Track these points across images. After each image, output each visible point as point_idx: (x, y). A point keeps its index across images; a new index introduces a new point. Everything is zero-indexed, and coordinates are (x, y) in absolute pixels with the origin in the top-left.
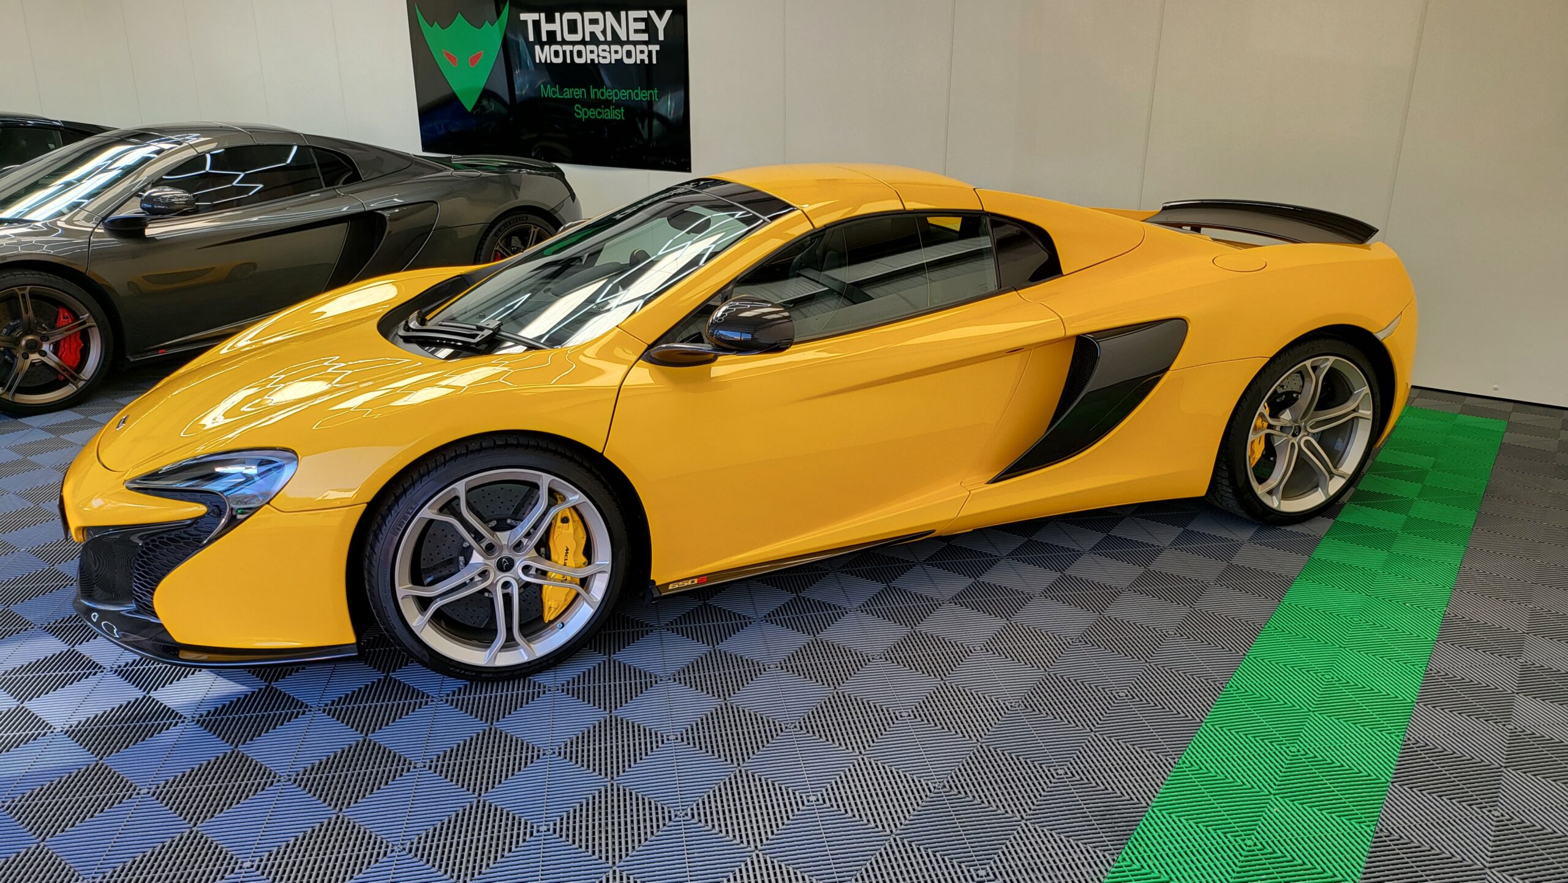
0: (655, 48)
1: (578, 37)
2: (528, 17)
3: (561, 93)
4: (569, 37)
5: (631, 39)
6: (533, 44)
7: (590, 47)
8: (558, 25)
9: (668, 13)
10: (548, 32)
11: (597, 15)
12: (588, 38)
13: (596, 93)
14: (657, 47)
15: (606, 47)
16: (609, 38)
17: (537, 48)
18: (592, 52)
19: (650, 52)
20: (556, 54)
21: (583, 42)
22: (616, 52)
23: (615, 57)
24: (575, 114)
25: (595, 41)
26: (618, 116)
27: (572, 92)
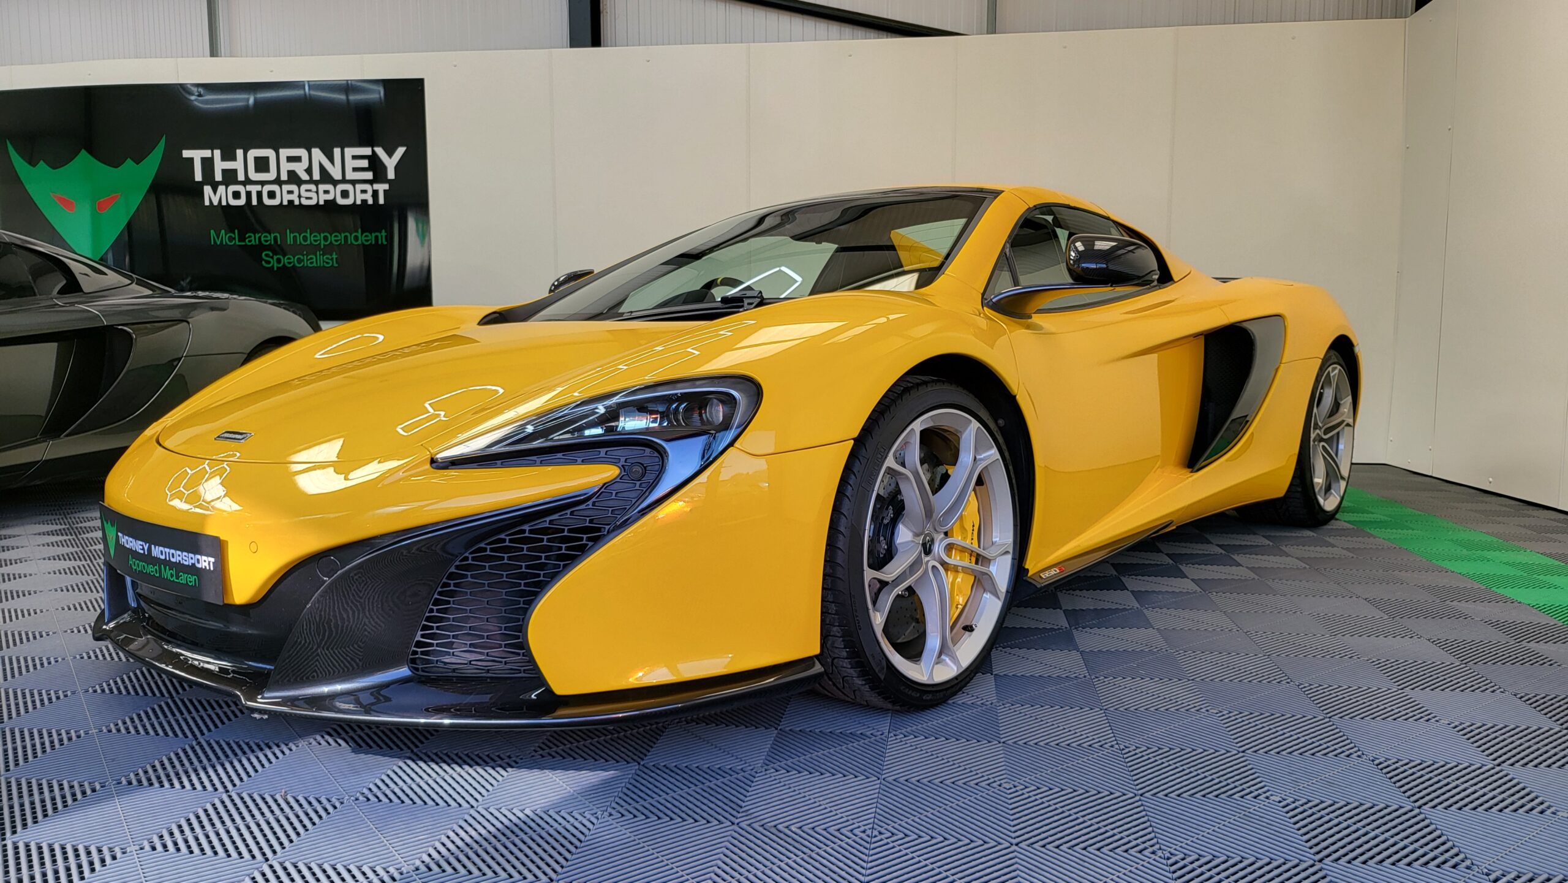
0: (382, 188)
1: (271, 175)
2: (196, 155)
3: (242, 238)
4: (254, 176)
5: (348, 177)
6: (201, 185)
7: (286, 188)
8: (242, 162)
9: (401, 151)
10: (224, 171)
11: (302, 152)
12: (284, 177)
13: (295, 237)
14: (386, 186)
15: (313, 187)
16: (316, 176)
18: (290, 192)
19: (375, 194)
20: (236, 195)
21: (278, 181)
22: (326, 192)
23: (323, 198)
24: (263, 263)
25: (295, 180)
26: (328, 263)
27: (259, 237)
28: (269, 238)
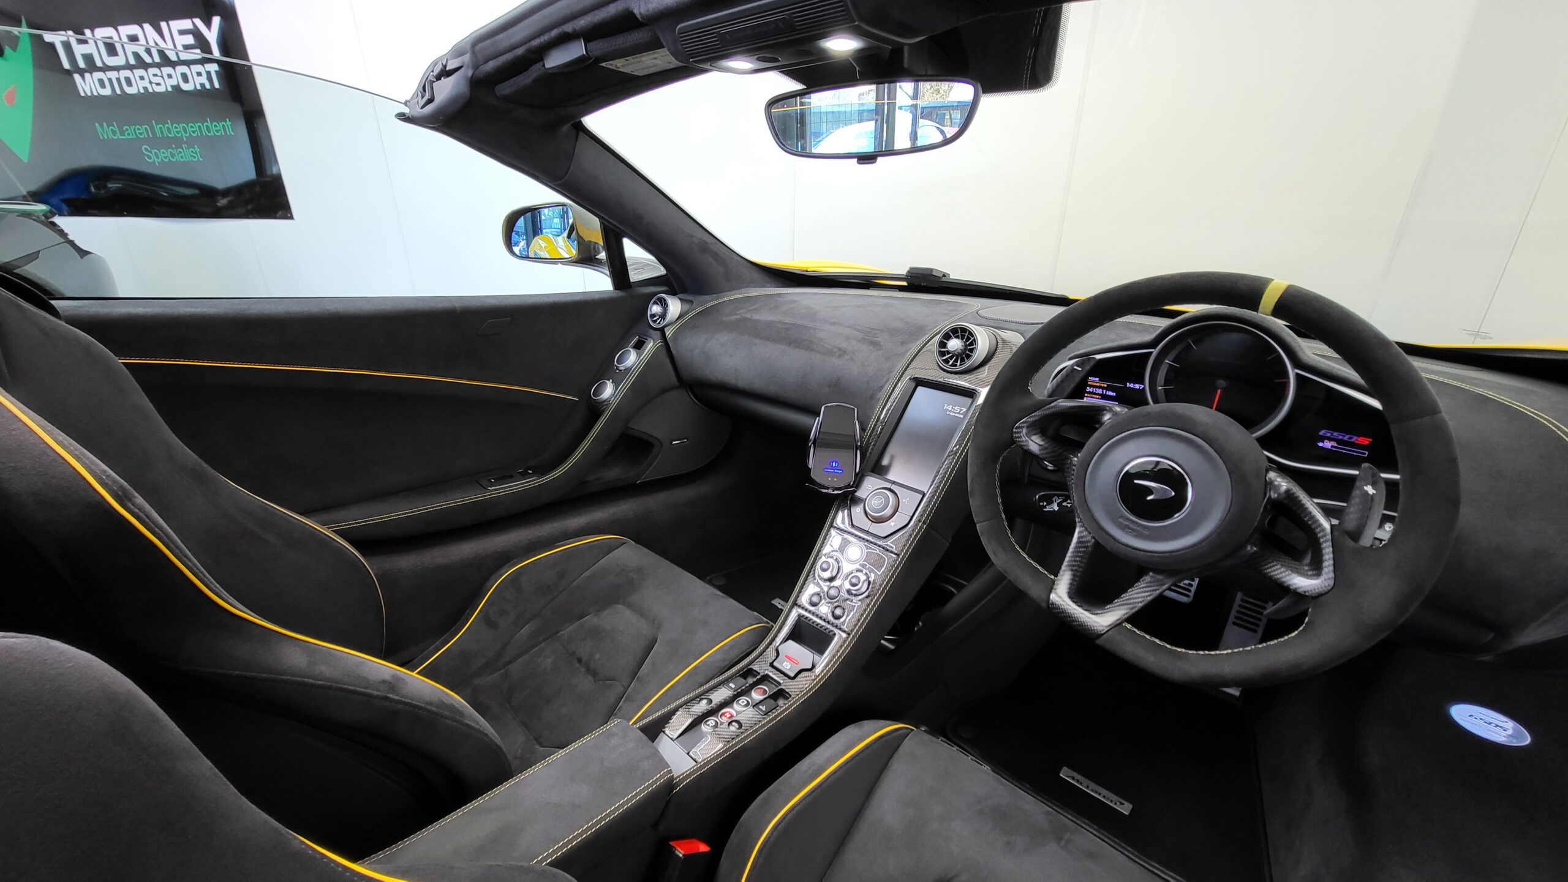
0: (213, 68)
1: (121, 60)
2: (56, 37)
3: (122, 132)
4: (111, 61)
5: (182, 58)
6: (70, 73)
7: (137, 73)
8: (94, 45)
9: (216, 21)
10: (84, 56)
11: (135, 29)
12: (132, 61)
13: (159, 129)
14: (215, 65)
15: (155, 70)
16: (157, 59)
17: (77, 77)
18: (142, 78)
19: (209, 73)
20: (101, 82)
21: (128, 67)
22: (170, 76)
23: (170, 82)
24: (145, 158)
25: (141, 64)
26: (194, 157)
27: (134, 129)
28: (141, 131)
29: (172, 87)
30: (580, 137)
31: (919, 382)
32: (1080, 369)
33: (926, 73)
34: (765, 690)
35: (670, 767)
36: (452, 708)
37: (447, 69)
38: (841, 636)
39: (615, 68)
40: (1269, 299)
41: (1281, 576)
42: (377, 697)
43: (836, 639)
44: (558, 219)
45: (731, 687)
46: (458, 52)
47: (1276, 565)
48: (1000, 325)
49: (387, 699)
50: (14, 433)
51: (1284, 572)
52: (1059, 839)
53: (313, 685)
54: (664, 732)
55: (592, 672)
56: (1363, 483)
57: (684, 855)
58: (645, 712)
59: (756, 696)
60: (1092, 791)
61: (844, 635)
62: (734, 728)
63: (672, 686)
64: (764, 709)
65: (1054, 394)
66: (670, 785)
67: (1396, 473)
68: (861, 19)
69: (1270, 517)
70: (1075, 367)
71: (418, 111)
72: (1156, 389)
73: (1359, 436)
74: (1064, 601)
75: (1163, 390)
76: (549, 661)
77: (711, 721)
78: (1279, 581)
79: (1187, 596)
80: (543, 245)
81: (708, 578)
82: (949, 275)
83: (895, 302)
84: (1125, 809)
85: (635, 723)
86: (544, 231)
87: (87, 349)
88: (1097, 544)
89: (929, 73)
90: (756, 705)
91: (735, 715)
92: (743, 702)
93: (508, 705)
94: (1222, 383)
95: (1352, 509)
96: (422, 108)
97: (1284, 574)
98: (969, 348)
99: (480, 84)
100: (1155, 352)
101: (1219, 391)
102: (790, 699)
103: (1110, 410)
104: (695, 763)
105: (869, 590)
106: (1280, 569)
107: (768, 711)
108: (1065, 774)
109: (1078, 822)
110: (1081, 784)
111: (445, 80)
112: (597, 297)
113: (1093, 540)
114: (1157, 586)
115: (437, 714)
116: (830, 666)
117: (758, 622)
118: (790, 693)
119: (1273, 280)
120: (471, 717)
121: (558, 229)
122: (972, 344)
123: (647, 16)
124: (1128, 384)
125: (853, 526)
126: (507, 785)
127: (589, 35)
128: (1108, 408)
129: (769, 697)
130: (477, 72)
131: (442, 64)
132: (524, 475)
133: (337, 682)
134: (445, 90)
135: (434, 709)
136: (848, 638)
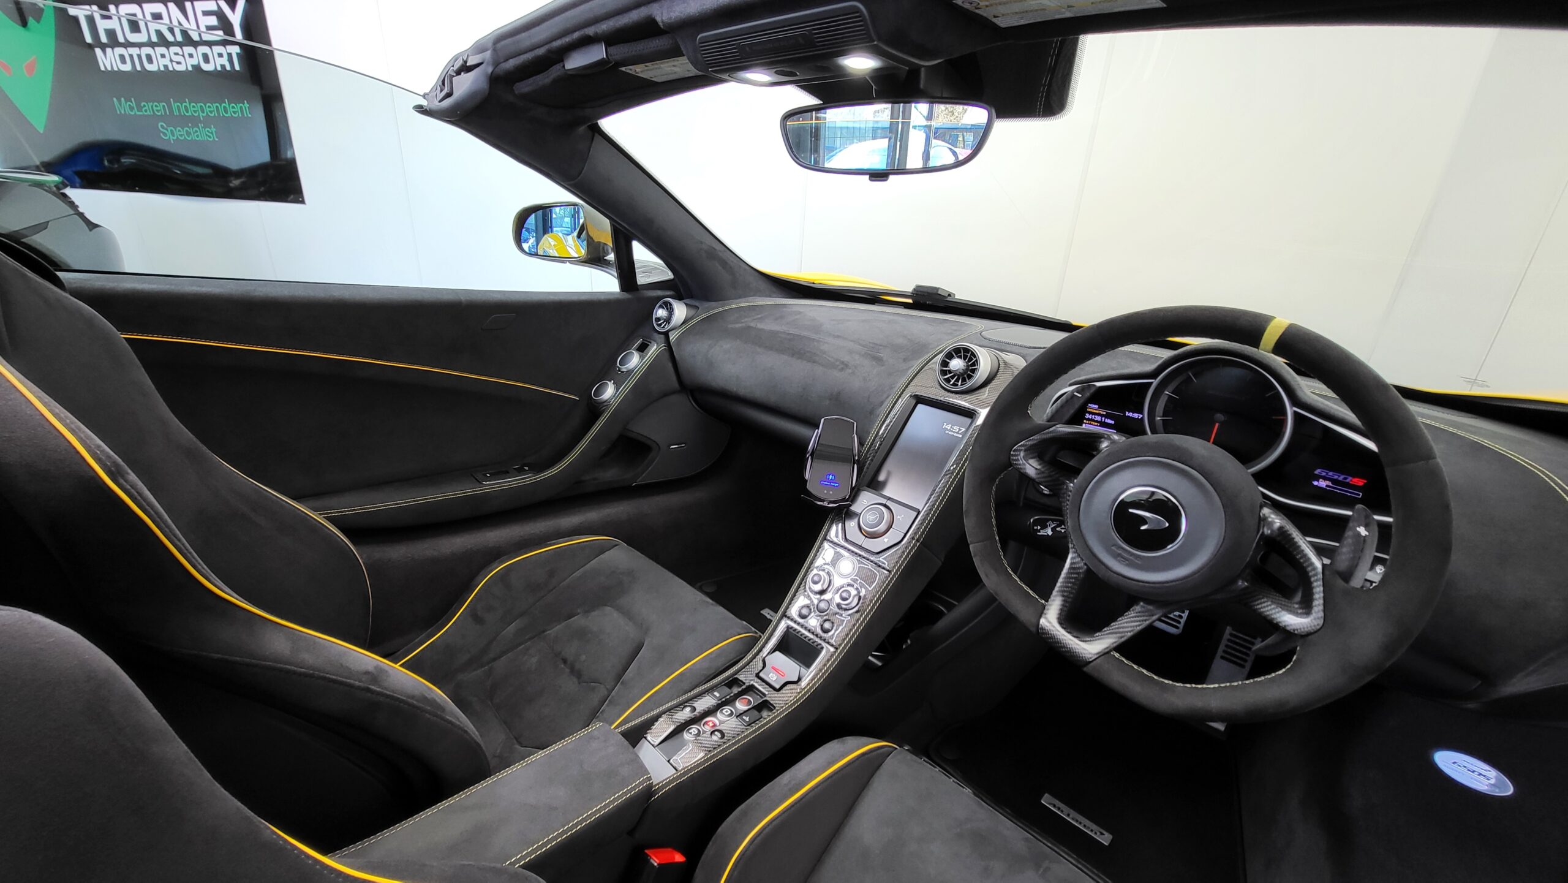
0: (234, 50)
1: (143, 37)
2: (80, 12)
3: (139, 108)
4: (132, 38)
5: (204, 39)
6: (92, 47)
7: (159, 50)
8: (117, 21)
9: (241, 3)
10: (107, 31)
11: (158, 8)
12: (154, 39)
14: (236, 47)
15: (177, 49)
16: (179, 38)
17: (98, 51)
18: (163, 56)
19: (230, 55)
20: (122, 57)
21: (151, 44)
22: (191, 56)
23: (190, 62)
24: (161, 134)
25: (163, 42)
26: (210, 137)
27: (152, 107)
28: (159, 108)
29: (193, 66)
30: (595, 138)
31: (919, 400)
32: (1080, 396)
33: (942, 94)
34: (749, 700)
35: (649, 774)
36: (433, 703)
37: (468, 64)
38: (828, 650)
39: (634, 73)
40: (1271, 337)
41: (1271, 612)
42: (359, 688)
43: (824, 652)
44: (569, 219)
45: (715, 696)
46: (479, 48)
47: (1267, 602)
48: (1003, 348)
49: (368, 690)
50: (10, 403)
51: (1273, 609)
52: (1037, 866)
53: (295, 673)
54: (646, 738)
55: (576, 673)
56: (1356, 524)
57: (658, 864)
58: (627, 716)
59: (740, 706)
60: (1073, 819)
61: (832, 649)
62: (716, 737)
63: (656, 692)
64: (747, 720)
65: (1054, 419)
66: (649, 792)
67: (1389, 515)
68: (879, 40)
69: (1262, 553)
70: (1076, 394)
71: (436, 105)
72: (1155, 419)
73: (1354, 477)
74: (1054, 627)
75: (1161, 421)
76: (534, 660)
77: (694, 729)
78: (1269, 618)
79: (1177, 627)
80: (553, 243)
81: (699, 584)
82: (954, 294)
83: (900, 319)
84: (1105, 839)
85: (616, 727)
86: (555, 229)
87: (89, 322)
88: (1089, 571)
89: (945, 95)
90: (739, 716)
91: (718, 724)
92: (727, 712)
93: (490, 703)
94: (1220, 417)
95: (1344, 550)
96: (440, 101)
97: (1274, 611)
98: (970, 368)
99: (499, 81)
100: (1155, 382)
101: (1217, 425)
102: (774, 711)
103: (1109, 438)
104: (675, 771)
105: (860, 605)
106: (1270, 605)
107: (750, 722)
108: (1047, 800)
109: (1056, 849)
110: (1062, 811)
111: (465, 75)
112: (602, 297)
113: (1085, 567)
114: (1147, 616)
115: (418, 708)
116: (816, 680)
117: (746, 631)
118: (775, 705)
119: (1275, 318)
120: (453, 714)
121: (569, 228)
122: (973, 364)
123: (669, 24)
124: (1127, 413)
125: (846, 539)
126: (484, 784)
127: (611, 39)
128: (1106, 436)
129: (753, 708)
130: (496, 70)
131: (463, 59)
132: (520, 471)
133: (319, 671)
134: (464, 85)
135: (415, 702)
136: (835, 652)
